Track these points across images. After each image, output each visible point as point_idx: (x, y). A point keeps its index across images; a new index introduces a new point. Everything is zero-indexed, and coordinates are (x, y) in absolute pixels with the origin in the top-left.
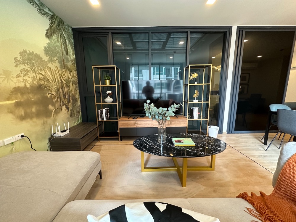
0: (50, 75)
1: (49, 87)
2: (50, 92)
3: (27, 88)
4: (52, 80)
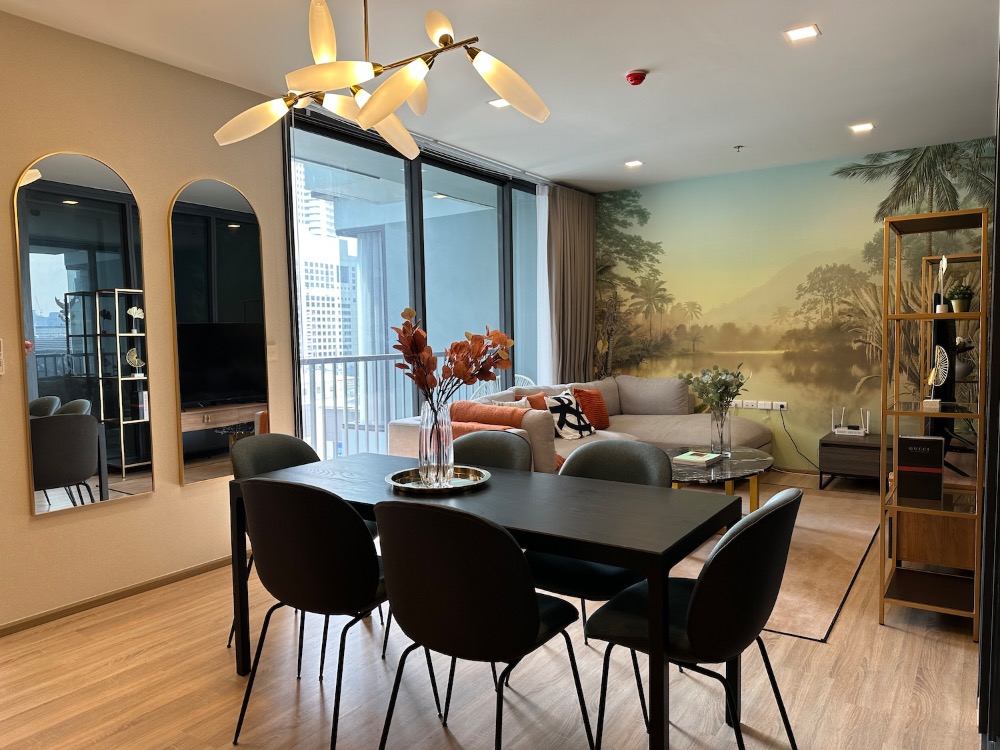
1: (862, 327)
2: (861, 338)
3: (809, 331)
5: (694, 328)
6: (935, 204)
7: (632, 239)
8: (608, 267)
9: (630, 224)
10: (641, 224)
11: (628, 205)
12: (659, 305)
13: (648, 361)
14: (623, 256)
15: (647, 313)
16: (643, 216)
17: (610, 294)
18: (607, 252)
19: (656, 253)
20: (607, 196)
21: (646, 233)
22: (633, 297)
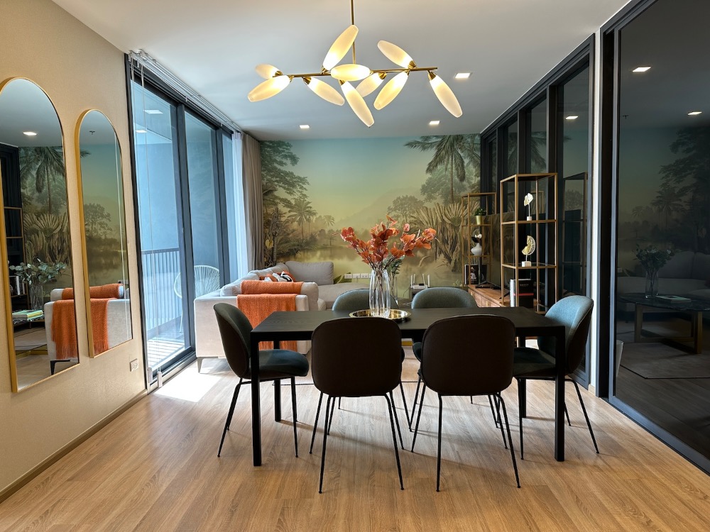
0: (424, 215)
4: (427, 222)
5: (331, 231)
6: (454, 166)
7: (287, 174)
8: (271, 191)
9: (285, 164)
10: (293, 165)
11: (283, 151)
12: (308, 217)
13: (302, 253)
14: (281, 184)
15: (300, 222)
16: (294, 160)
17: (274, 208)
18: (270, 181)
19: (304, 184)
20: (268, 143)
21: (298, 171)
22: (290, 212)
